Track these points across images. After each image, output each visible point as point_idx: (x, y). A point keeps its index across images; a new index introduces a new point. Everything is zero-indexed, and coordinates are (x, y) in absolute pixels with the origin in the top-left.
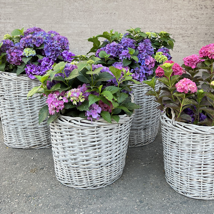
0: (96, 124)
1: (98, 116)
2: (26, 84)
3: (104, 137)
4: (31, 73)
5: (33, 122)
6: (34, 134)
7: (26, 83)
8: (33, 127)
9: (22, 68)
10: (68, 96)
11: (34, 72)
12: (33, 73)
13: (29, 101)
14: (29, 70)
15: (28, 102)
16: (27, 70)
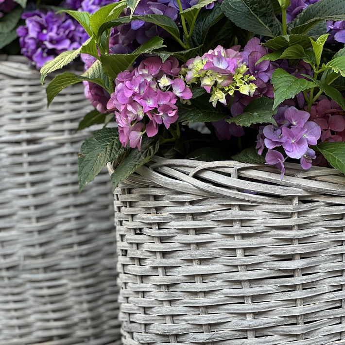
0: (298, 186)
1: (308, 154)
2: (20, 94)
3: (328, 246)
4: (39, 43)
5: (41, 245)
6: (45, 292)
7: (20, 89)
8: (40, 262)
9: (6, 30)
10: (191, 75)
11: (51, 41)
12: (50, 46)
13: (31, 158)
14: (33, 34)
15: (25, 166)
16: (27, 33)
